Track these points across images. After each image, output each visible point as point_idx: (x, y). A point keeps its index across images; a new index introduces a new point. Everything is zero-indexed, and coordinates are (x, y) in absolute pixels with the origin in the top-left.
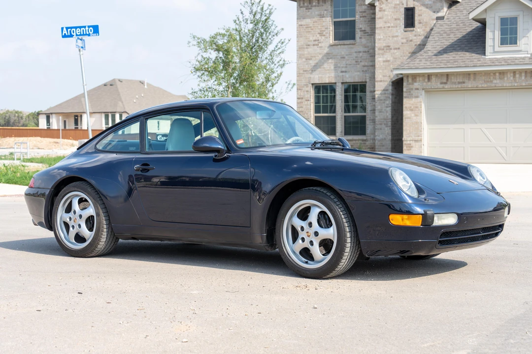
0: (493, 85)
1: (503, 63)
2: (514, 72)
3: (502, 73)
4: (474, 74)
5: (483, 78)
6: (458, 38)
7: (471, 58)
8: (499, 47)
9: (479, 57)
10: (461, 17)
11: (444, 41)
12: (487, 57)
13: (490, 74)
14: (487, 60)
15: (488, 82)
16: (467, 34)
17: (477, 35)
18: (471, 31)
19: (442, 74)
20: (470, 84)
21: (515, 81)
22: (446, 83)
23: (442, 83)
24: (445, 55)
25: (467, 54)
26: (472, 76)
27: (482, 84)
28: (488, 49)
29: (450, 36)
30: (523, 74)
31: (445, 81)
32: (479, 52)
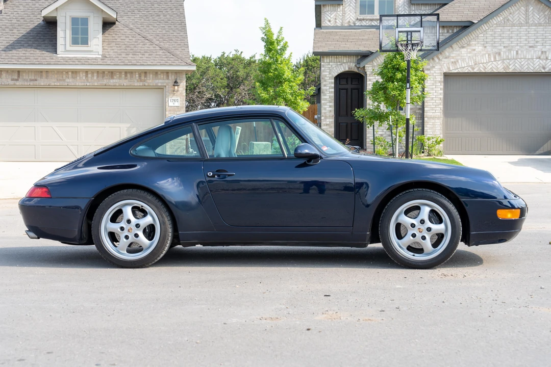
0: (66, 84)
1: (77, 63)
2: (87, 72)
3: (75, 72)
4: (47, 71)
5: (56, 76)
6: (22, 35)
7: (43, 55)
8: (70, 46)
9: (50, 55)
10: (19, 13)
11: (9, 36)
12: (58, 56)
13: (62, 72)
14: (59, 58)
15: (60, 80)
16: (31, 31)
17: (42, 33)
18: (34, 28)
19: (13, 71)
20: (42, 82)
21: (87, 80)
22: (17, 80)
23: (13, 80)
24: (14, 51)
25: (38, 51)
26: (44, 74)
27: (55, 82)
28: (60, 48)
29: (14, 32)
30: (95, 74)
31: (16, 78)
32: (48, 50)
